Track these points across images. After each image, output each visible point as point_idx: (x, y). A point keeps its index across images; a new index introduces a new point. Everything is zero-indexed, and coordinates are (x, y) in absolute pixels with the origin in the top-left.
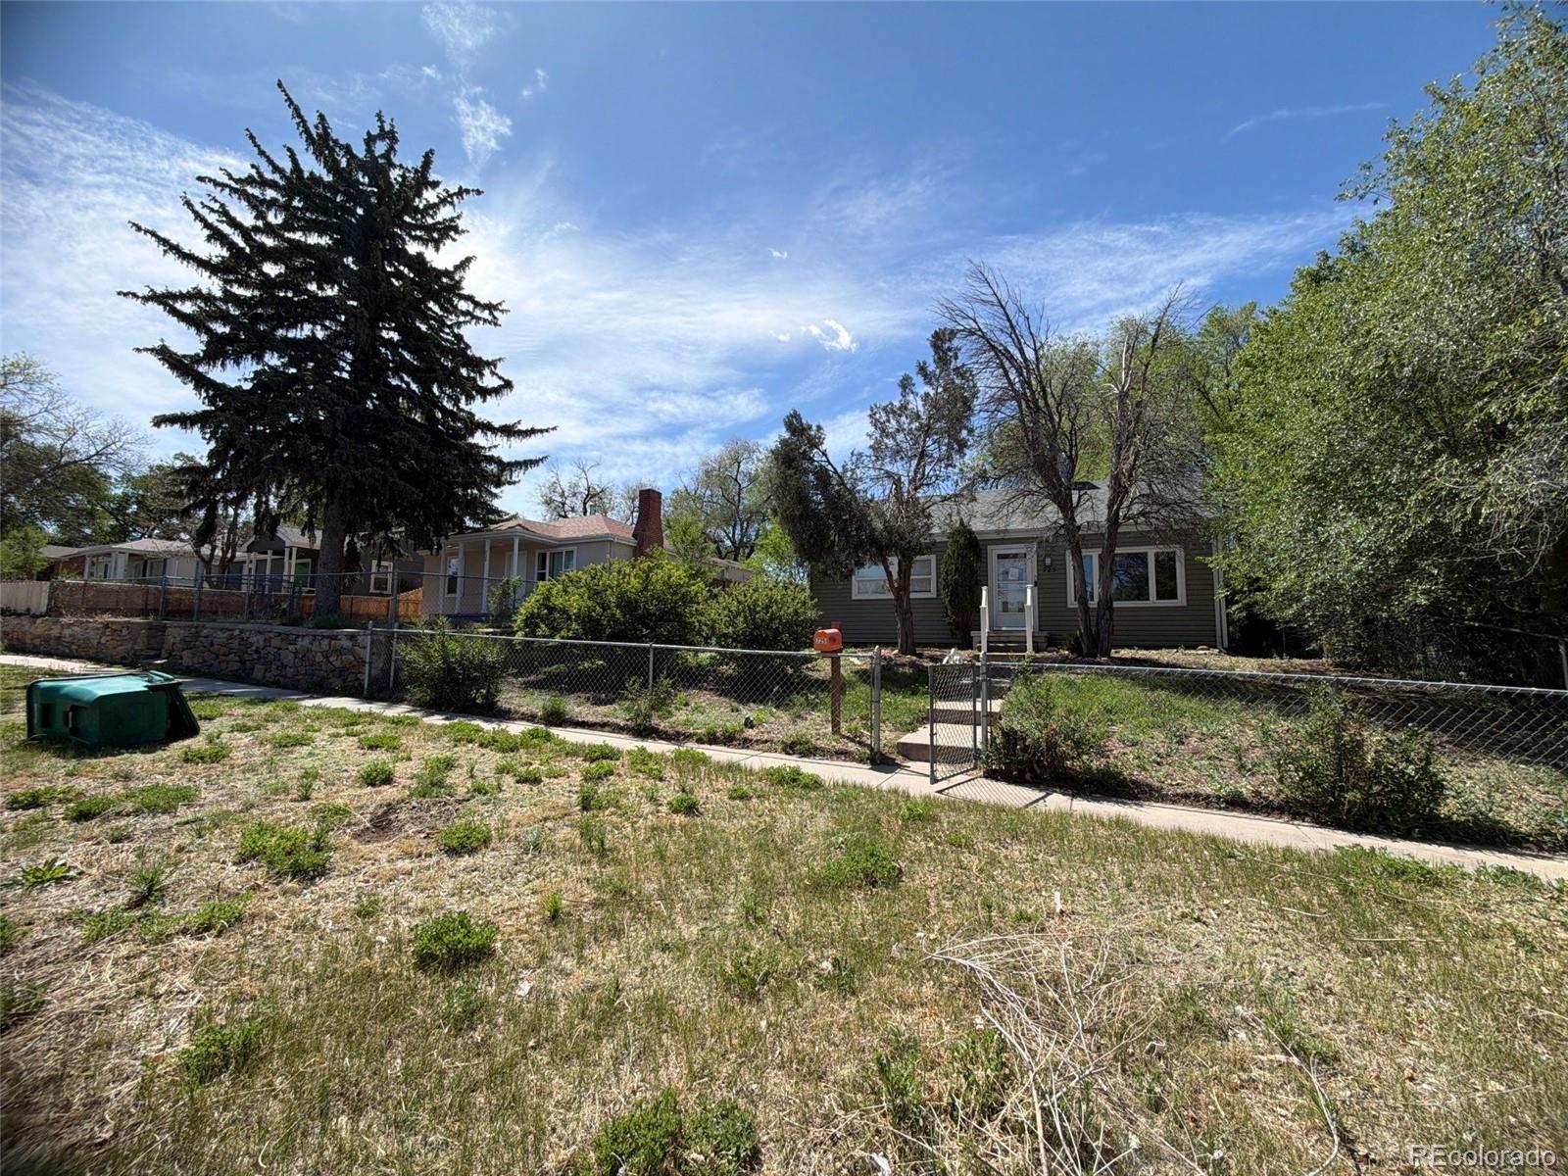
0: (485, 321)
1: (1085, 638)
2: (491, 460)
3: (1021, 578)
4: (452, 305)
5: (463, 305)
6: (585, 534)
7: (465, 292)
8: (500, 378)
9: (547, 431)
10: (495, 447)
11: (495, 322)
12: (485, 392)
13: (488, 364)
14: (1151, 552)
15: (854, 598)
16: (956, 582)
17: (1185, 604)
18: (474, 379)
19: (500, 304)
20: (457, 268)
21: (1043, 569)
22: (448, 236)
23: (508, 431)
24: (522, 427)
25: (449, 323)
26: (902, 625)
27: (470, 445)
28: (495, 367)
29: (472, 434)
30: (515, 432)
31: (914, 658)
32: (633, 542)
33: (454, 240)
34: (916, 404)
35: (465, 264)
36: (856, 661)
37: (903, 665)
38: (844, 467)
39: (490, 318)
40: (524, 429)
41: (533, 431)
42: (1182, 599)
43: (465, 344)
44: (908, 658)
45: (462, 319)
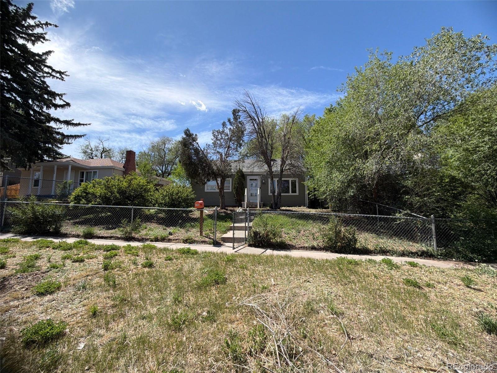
0: (57, 78)
1: (274, 204)
2: (58, 133)
3: (256, 186)
4: (41, 68)
5: (46, 70)
6: (102, 165)
7: (48, 64)
8: (64, 101)
9: (86, 125)
10: (60, 128)
11: (62, 79)
12: (56, 106)
13: (58, 95)
14: (290, 180)
15: (205, 191)
16: (238, 187)
17: (298, 194)
18: (51, 100)
19: (65, 72)
20: (44, 54)
21: (262, 184)
22: (39, 40)
23: (67, 123)
24: (74, 122)
25: (39, 75)
26: (221, 200)
27: (48, 126)
28: (62, 96)
29: (49, 122)
30: (71, 124)
31: (225, 210)
32: (123, 169)
33: (43, 42)
34: (227, 131)
35: (48, 53)
36: (207, 212)
37: (222, 213)
38: (204, 148)
39: (60, 77)
40: (75, 123)
41: (79, 124)
42: (297, 194)
43: (46, 85)
44: (223, 210)
45: (45, 75)
